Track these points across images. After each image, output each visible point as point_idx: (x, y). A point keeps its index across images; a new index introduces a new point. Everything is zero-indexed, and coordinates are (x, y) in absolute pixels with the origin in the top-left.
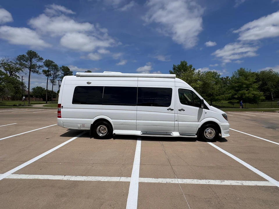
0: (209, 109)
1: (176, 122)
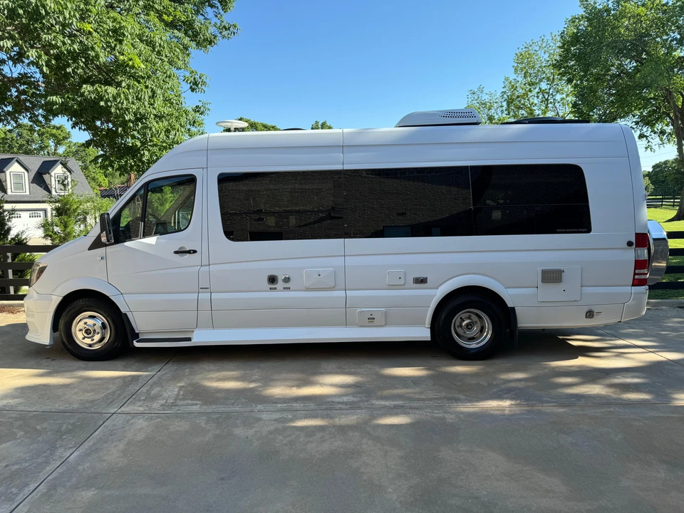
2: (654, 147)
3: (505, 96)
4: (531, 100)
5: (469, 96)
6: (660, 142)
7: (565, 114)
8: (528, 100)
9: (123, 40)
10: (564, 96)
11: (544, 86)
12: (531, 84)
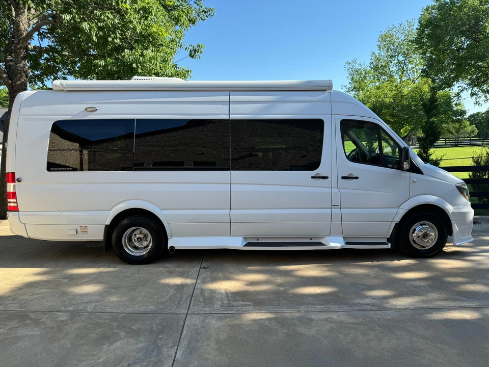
0: (421, 173)
1: (336, 211)
2: (481, 102)
3: (372, 66)
4: (391, 69)
5: (346, 66)
6: (485, 99)
7: (414, 79)
8: (389, 68)
9: (148, 17)
10: (414, 66)
11: (401, 58)
12: (392, 57)
